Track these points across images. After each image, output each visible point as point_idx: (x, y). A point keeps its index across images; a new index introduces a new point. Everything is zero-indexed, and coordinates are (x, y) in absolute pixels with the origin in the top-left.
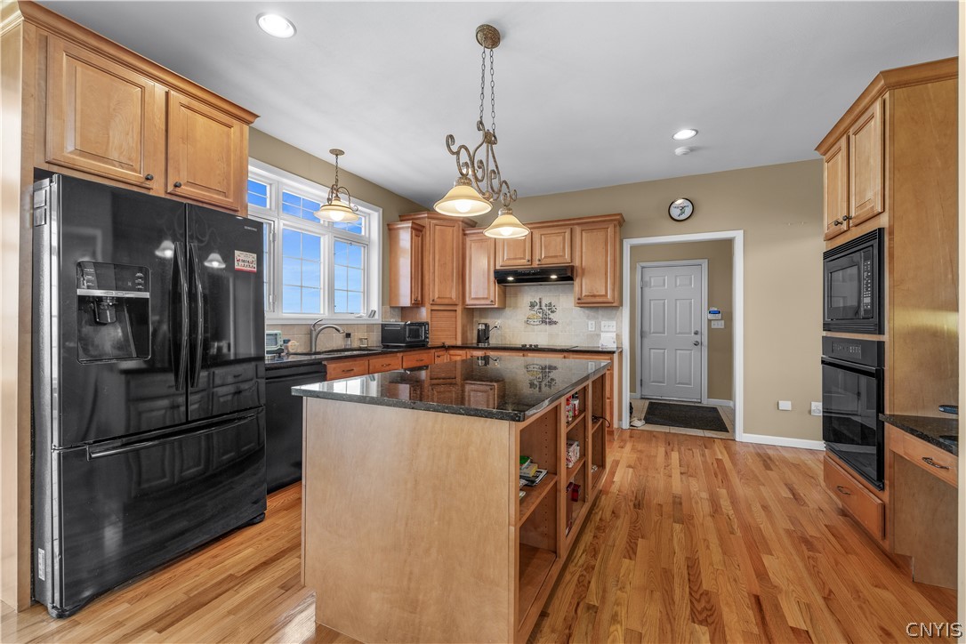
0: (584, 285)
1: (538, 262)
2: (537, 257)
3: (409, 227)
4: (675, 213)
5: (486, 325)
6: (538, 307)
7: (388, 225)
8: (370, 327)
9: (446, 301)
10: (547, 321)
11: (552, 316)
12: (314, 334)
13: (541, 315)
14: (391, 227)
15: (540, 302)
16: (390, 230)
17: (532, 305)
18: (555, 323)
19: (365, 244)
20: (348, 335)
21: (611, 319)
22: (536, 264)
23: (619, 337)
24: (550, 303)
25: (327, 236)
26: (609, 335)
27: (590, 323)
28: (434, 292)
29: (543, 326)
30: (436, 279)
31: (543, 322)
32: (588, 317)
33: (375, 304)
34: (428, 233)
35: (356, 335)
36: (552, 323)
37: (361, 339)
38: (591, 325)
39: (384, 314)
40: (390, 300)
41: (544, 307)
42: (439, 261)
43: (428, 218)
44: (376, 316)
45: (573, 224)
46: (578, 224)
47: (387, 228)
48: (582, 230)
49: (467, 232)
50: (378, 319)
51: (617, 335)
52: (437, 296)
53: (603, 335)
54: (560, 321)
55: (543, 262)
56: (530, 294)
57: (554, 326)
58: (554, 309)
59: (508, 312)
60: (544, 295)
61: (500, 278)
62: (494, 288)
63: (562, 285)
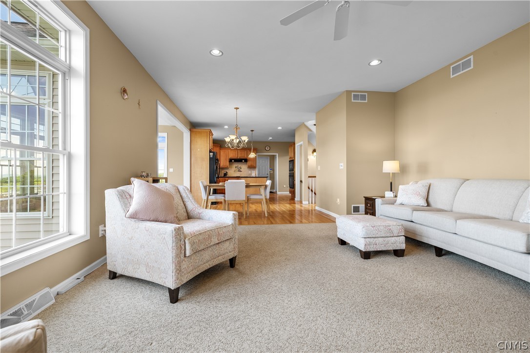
0: (249, 163)
2: (239, 156)
4: (266, 149)
5: (226, 172)
10: (240, 171)
11: (241, 170)
13: (238, 170)
17: (236, 167)
21: (254, 170)
22: (239, 158)
23: (256, 175)
29: (238, 172)
32: (249, 170)
36: (241, 171)
38: (250, 172)
41: (239, 168)
48: (249, 151)
49: (221, 149)
53: (252, 174)
54: (243, 171)
56: (235, 165)
58: (241, 168)
59: (230, 169)
60: (239, 165)
61: (231, 160)
62: (228, 163)
63: (245, 163)
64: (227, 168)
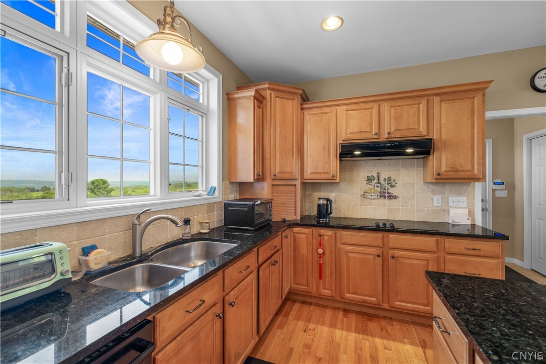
0: (440, 161)
1: (386, 136)
2: (387, 130)
3: (250, 97)
4: (541, 83)
5: (328, 200)
6: (375, 181)
7: (228, 94)
8: (210, 206)
9: (287, 176)
10: (386, 195)
11: (391, 190)
12: (139, 230)
13: (379, 190)
14: (231, 97)
15: (378, 177)
16: (229, 100)
17: (369, 180)
18: (395, 197)
19: (204, 114)
20: (187, 222)
21: (459, 194)
22: (384, 137)
23: (471, 214)
24: (390, 178)
25: (158, 96)
26: (459, 211)
27: (435, 198)
28: (275, 166)
29: (382, 201)
30: (278, 154)
31: (382, 196)
32: (433, 192)
33: (214, 180)
34: (269, 104)
35: (195, 219)
36: (391, 197)
37: (201, 223)
38: (437, 201)
39: (224, 191)
40: (230, 175)
41: (382, 182)
42: (280, 134)
43: (269, 89)
44: (217, 194)
45: (430, 95)
46: (436, 95)
47: (226, 97)
48: (441, 101)
49: (305, 106)
50: (218, 196)
51: (469, 212)
52: (278, 171)
53: (452, 211)
54: (401, 196)
55: (393, 136)
56: (367, 169)
57: (394, 200)
58: (393, 183)
59: (343, 185)
60: (384, 169)
61: (346, 152)
62: (334, 164)
63: (418, 160)
64: (331, 183)
